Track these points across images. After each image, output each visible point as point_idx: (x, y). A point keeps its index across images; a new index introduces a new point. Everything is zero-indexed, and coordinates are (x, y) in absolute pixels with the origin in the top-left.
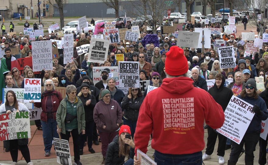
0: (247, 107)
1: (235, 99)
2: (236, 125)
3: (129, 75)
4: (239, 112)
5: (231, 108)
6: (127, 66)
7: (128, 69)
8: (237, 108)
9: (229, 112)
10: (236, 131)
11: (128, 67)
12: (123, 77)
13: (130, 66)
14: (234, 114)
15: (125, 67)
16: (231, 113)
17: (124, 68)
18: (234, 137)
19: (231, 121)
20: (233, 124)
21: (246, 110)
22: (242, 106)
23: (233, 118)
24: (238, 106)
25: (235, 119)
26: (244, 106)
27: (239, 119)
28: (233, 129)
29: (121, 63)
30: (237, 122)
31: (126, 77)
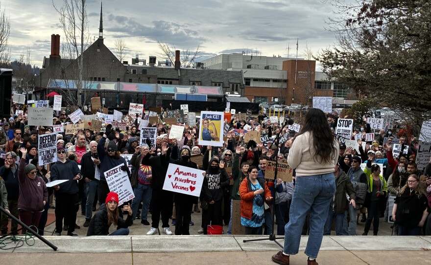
0: (118, 169)
1: (107, 174)
2: (123, 189)
3: (48, 149)
4: (117, 178)
5: (111, 182)
6: (46, 139)
7: (47, 142)
8: (114, 178)
9: (112, 186)
10: (126, 192)
11: (47, 141)
12: (42, 153)
13: (48, 139)
14: (116, 183)
15: (44, 141)
16: (113, 185)
17: (43, 143)
18: (128, 197)
19: (118, 190)
20: (121, 190)
21: (119, 172)
22: (115, 173)
23: (117, 186)
24: (113, 176)
25: (119, 186)
26: (116, 171)
27: (121, 183)
28: (123, 194)
29: (41, 138)
30: (122, 186)
31: (44, 153)
